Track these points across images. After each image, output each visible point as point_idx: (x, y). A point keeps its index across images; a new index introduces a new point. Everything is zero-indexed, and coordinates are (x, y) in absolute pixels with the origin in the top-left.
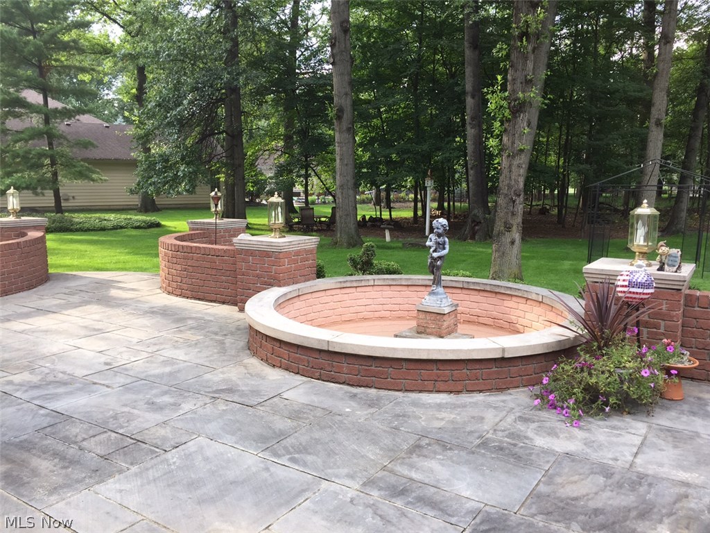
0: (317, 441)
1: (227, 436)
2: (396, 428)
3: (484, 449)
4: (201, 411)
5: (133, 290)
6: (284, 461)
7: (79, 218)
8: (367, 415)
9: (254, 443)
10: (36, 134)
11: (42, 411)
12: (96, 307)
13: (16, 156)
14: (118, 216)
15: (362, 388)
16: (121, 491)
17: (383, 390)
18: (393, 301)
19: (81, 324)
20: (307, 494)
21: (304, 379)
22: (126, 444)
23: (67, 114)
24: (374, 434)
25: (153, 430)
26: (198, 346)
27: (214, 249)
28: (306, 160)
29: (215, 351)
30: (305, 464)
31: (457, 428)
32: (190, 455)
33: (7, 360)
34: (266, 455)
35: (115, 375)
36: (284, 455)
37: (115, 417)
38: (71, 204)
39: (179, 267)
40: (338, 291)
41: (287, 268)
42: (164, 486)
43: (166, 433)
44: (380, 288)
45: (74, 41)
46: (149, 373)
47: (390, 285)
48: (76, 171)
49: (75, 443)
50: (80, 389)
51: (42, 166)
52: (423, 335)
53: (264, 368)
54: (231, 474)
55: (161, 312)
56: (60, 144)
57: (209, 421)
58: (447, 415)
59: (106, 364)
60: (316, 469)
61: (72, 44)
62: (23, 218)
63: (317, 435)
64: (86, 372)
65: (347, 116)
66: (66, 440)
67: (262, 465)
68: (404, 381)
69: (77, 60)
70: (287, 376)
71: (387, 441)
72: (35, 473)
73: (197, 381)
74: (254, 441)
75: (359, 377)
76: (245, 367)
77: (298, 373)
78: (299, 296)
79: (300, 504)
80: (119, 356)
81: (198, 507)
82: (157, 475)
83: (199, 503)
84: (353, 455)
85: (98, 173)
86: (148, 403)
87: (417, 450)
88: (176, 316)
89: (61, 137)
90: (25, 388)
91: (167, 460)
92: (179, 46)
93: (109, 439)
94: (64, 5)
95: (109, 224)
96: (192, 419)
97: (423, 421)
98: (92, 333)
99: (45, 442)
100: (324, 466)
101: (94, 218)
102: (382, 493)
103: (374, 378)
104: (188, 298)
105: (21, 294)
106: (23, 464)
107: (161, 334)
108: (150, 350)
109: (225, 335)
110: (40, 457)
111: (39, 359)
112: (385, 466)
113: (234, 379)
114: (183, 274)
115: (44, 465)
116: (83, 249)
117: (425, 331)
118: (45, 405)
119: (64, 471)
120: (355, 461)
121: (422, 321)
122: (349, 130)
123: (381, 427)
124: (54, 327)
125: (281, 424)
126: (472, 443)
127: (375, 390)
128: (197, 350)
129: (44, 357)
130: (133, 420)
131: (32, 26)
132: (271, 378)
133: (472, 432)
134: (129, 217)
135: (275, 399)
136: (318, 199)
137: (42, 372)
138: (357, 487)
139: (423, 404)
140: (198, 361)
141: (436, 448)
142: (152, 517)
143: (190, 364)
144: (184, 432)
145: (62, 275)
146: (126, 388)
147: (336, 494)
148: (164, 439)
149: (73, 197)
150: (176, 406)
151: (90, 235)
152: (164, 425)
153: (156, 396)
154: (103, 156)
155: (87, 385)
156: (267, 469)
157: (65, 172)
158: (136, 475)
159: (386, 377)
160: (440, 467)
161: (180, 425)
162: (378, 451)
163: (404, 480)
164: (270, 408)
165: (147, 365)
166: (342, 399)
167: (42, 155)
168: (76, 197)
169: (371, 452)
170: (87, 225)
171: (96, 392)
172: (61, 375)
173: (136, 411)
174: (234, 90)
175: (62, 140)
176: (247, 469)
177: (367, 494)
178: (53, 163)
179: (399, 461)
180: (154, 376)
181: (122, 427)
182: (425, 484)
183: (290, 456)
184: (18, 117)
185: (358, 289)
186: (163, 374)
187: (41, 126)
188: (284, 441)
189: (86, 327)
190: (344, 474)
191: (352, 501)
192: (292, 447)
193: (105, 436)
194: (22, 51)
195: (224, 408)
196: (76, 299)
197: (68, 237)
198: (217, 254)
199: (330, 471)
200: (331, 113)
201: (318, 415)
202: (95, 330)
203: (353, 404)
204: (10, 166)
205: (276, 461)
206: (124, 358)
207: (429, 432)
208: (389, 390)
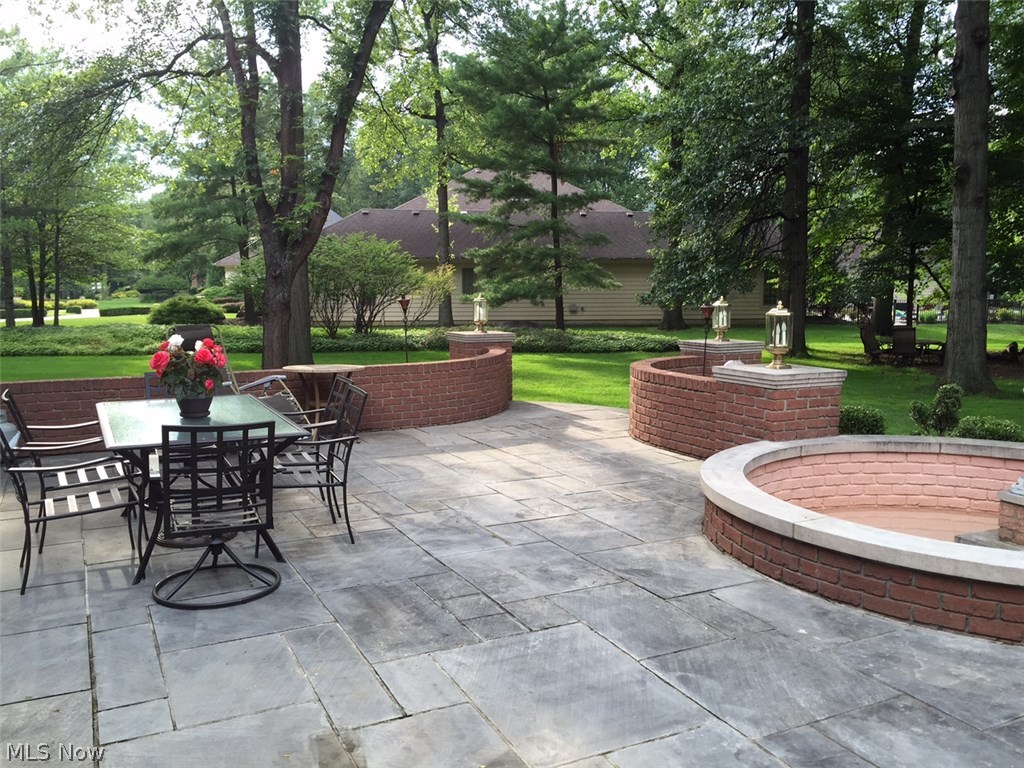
0: (732, 663)
1: (613, 629)
2: (867, 674)
3: (1005, 736)
4: (597, 592)
5: (595, 429)
6: (671, 678)
7: (582, 335)
8: (829, 644)
9: (643, 646)
10: (540, 229)
11: (427, 559)
12: (542, 446)
13: (516, 256)
14: (631, 334)
15: (843, 605)
16: (460, 664)
17: (876, 615)
18: (976, 482)
19: (515, 465)
20: (679, 728)
21: (759, 576)
22: (492, 613)
23: (577, 201)
24: (825, 674)
25: (530, 602)
26: (637, 510)
27: (692, 381)
28: (913, 251)
29: (657, 519)
30: (697, 689)
31: (975, 695)
32: (557, 641)
33: (419, 496)
34: (651, 665)
35: (522, 531)
36: (674, 671)
37: (496, 580)
38: (580, 317)
39: (648, 403)
40: (874, 456)
41: (786, 414)
42: (509, 671)
43: (543, 609)
44: (952, 459)
45: (594, 107)
46: (561, 534)
47: (970, 456)
48: (583, 275)
49: (441, 599)
50: (477, 541)
51: (545, 269)
52: (1009, 544)
53: (711, 551)
54: (594, 677)
55: (615, 461)
56: (567, 240)
57: (601, 606)
58: (968, 672)
59: (518, 515)
60: (710, 700)
61: (590, 111)
62: (489, 332)
63: (734, 655)
64: (491, 522)
65: (976, 179)
66: (435, 595)
67: (639, 676)
68: (913, 606)
69: (597, 131)
70: (735, 569)
71: (840, 688)
72: (386, 624)
73: (613, 554)
74: (644, 643)
75: (838, 586)
76: (685, 546)
77: (752, 567)
78: (801, 457)
79: (663, 738)
80: (537, 509)
81: (535, 705)
82: (507, 656)
83: (538, 701)
84: (775, 695)
85: (610, 277)
86: (540, 570)
87: (884, 711)
88: (629, 469)
89: (568, 231)
90: (421, 529)
91: (527, 641)
92: (720, 99)
93: (477, 603)
94: (583, 61)
95: (616, 345)
96: (581, 600)
97: (920, 672)
98: (521, 477)
99: (413, 593)
100: (723, 698)
101: (598, 336)
102: (791, 756)
103: (862, 593)
104: (656, 446)
105: (471, 423)
106: (379, 611)
107: (599, 488)
108: (575, 506)
109: (681, 501)
110: (399, 607)
111: (452, 499)
112: (818, 721)
113: (661, 559)
114: (653, 413)
115: (398, 616)
116: (573, 375)
117: (1014, 537)
118: (432, 552)
119: (414, 628)
120: (774, 703)
121: (1008, 519)
122: (977, 201)
123: (843, 666)
124: (484, 465)
125: (691, 628)
126: (991, 722)
127: (863, 612)
128: (633, 515)
129: (457, 498)
130: (513, 587)
131: (546, 93)
132: (711, 567)
133: (1001, 706)
134: (642, 335)
135: (701, 596)
136: (942, 314)
137: (447, 514)
138: (757, 737)
139: (936, 648)
140: (627, 529)
141: (921, 716)
142: (478, 702)
143: (615, 531)
144: (564, 612)
145: (524, 404)
146: (525, 547)
147: (721, 738)
148: (537, 616)
149: (582, 309)
150: (572, 579)
151: (589, 358)
152: (544, 600)
153: (554, 563)
154: (621, 255)
155: (484, 536)
156: (643, 682)
157: (570, 276)
158: (485, 650)
159: (882, 594)
160: (909, 745)
161: (563, 603)
162: (817, 698)
163: (837, 748)
164: (688, 606)
165: (564, 524)
166: (802, 614)
167: (545, 255)
168: (586, 309)
169: (805, 698)
170: (588, 345)
171: (491, 546)
172: (464, 521)
173: (522, 577)
174: (799, 153)
175: (570, 236)
176: (617, 675)
177: (766, 751)
178: (558, 265)
179: (844, 720)
180: (566, 539)
181: (497, 593)
182: (869, 762)
183: (683, 674)
184: (524, 209)
185: (910, 457)
186: (576, 538)
187: (549, 219)
188: (685, 653)
189: (518, 469)
190: (746, 716)
191: (737, 754)
192: (691, 663)
193: (475, 598)
194: (532, 127)
195: (628, 594)
196: (525, 434)
197: (563, 359)
198: (695, 388)
199: (727, 706)
200: (946, 176)
201: (751, 629)
202: (527, 474)
203: (816, 625)
204: (509, 270)
205: (660, 675)
206: (541, 511)
207: (920, 690)
208: (887, 616)
